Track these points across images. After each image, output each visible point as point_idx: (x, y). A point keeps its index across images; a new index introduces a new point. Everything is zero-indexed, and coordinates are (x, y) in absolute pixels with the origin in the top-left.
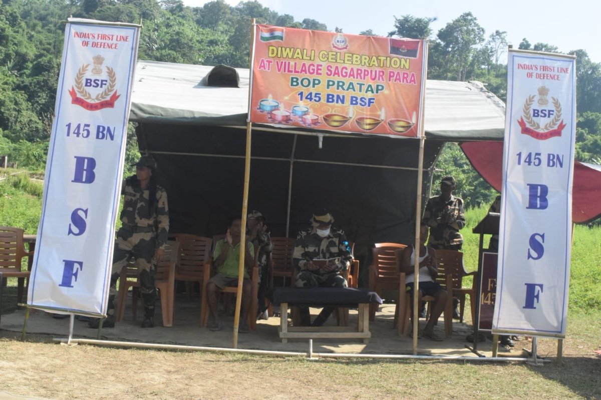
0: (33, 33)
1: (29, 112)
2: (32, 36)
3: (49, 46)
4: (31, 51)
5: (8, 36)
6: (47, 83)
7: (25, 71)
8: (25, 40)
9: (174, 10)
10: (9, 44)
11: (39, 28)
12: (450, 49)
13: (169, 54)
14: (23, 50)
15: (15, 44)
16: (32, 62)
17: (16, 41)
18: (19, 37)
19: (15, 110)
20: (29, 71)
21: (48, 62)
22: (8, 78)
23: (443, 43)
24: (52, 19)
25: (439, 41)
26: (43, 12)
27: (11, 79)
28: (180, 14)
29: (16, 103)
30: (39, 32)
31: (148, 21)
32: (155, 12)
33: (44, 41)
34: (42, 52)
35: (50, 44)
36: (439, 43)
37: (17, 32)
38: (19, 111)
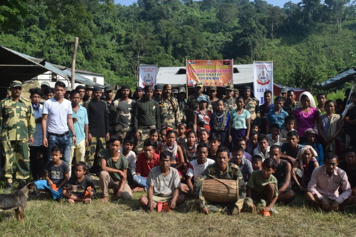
0: (123, 24)
1: (125, 62)
2: (123, 26)
3: (131, 29)
4: (123, 33)
5: (112, 27)
6: (132, 47)
7: (122, 42)
8: (120, 27)
9: (188, 4)
10: (113, 31)
11: (126, 21)
12: (332, 8)
13: (187, 27)
14: (120, 33)
15: (116, 30)
16: (124, 38)
17: (116, 29)
18: (117, 26)
19: (118, 61)
20: (123, 42)
21: (131, 37)
22: (114, 47)
23: (328, 6)
24: (132, 16)
25: (326, 4)
26: (127, 13)
27: (115, 47)
28: (191, 5)
29: (119, 58)
30: (126, 23)
31: (176, 11)
32: (179, 6)
33: (128, 27)
34: (128, 32)
35: (131, 28)
36: (326, 5)
37: (116, 24)
38: (120, 62)
